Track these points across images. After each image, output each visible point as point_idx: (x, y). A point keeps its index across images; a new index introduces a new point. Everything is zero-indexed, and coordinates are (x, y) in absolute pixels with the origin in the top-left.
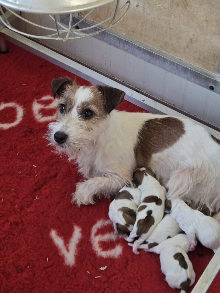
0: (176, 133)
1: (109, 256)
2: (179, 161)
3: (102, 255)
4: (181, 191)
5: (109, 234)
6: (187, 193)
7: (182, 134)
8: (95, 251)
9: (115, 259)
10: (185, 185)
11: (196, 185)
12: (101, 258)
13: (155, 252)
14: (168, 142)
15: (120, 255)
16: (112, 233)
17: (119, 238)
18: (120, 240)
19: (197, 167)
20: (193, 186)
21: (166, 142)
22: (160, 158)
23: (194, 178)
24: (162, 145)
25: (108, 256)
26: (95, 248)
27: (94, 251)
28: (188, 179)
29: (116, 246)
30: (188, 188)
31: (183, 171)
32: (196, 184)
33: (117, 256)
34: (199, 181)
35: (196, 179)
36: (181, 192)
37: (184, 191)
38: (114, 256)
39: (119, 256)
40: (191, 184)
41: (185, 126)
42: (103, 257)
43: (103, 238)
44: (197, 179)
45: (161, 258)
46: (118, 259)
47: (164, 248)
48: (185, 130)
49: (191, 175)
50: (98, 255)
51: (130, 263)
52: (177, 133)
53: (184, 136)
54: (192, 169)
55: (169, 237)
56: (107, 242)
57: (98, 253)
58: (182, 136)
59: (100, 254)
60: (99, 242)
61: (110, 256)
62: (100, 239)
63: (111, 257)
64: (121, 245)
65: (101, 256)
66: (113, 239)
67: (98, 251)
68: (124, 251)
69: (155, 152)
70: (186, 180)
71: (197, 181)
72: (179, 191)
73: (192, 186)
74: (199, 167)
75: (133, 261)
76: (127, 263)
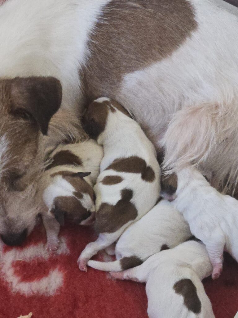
0: (177, 27)
1: (35, 292)
2: (184, 90)
3: (20, 289)
4: (192, 154)
5: (35, 247)
6: (204, 158)
7: (189, 29)
8: (7, 283)
9: (50, 297)
10: (200, 141)
11: (223, 141)
12: (20, 296)
13: (136, 279)
14: (159, 47)
15: (60, 289)
16: (41, 245)
17: (57, 255)
18: (59, 259)
19: (225, 104)
20: (217, 142)
21: (154, 48)
22: (140, 83)
23: (219, 124)
24: (144, 53)
25: (33, 293)
26: (7, 277)
27: (3, 282)
28: (207, 128)
29: (51, 272)
30: (207, 148)
31: (195, 111)
32: (222, 138)
33: (53, 291)
34: (229, 134)
35: (223, 127)
36: (192, 156)
37: (198, 155)
38: (47, 292)
39: (57, 290)
40: (214, 138)
41: (196, 11)
42: (24, 294)
43: (22, 255)
44: (225, 130)
45: (149, 289)
46: (56, 297)
47: (155, 269)
48: (196, 20)
49: (213, 119)
50: (14, 290)
51: (80, 305)
52: (180, 28)
53: (195, 35)
54: (214, 106)
55: (165, 247)
56: (31, 264)
57: (11, 286)
58: (190, 36)
59: (17, 288)
60: (13, 263)
61: (38, 292)
62: (15, 257)
63: (41, 293)
64: (60, 270)
65: (18, 293)
66: (43, 256)
67: (12, 283)
68: (68, 281)
69: (131, 69)
70: (203, 130)
71: (225, 132)
72: (188, 154)
73: (215, 143)
74: (229, 102)
75: (87, 302)
76: (75, 306)
